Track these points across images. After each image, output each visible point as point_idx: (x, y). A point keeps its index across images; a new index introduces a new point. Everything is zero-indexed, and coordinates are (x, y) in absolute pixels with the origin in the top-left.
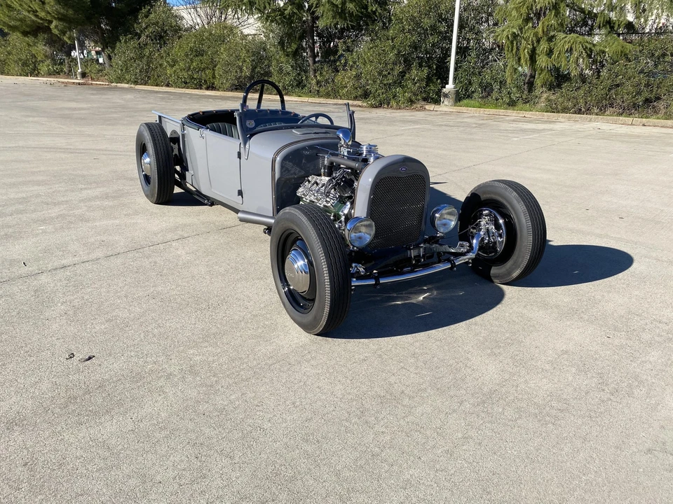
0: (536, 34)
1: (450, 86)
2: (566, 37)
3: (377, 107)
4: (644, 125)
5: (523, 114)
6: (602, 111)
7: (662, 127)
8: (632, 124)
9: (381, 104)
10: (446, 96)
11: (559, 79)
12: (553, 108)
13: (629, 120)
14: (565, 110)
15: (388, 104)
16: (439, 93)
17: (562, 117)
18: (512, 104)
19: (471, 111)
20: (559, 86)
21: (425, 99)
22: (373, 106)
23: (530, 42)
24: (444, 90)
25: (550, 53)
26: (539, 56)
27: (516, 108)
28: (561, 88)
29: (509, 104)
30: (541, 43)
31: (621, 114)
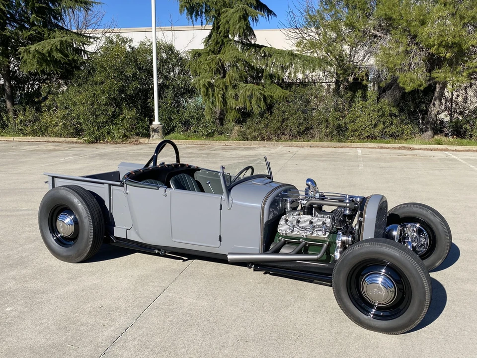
0: (224, 84)
1: (156, 123)
2: (246, 86)
3: (93, 143)
4: (311, 147)
5: (224, 143)
6: (279, 138)
7: (322, 147)
8: (302, 147)
9: (97, 140)
10: (155, 130)
11: (244, 116)
12: (244, 137)
13: (299, 143)
14: (254, 139)
15: (104, 139)
16: (148, 129)
17: (254, 144)
18: (210, 135)
19: (181, 142)
20: (244, 121)
21: (138, 134)
22: (90, 142)
23: (221, 89)
24: (153, 126)
25: (236, 97)
26: (228, 99)
27: (215, 139)
28: (246, 122)
29: (207, 136)
30: (229, 90)
31: (291, 140)
